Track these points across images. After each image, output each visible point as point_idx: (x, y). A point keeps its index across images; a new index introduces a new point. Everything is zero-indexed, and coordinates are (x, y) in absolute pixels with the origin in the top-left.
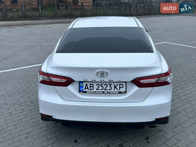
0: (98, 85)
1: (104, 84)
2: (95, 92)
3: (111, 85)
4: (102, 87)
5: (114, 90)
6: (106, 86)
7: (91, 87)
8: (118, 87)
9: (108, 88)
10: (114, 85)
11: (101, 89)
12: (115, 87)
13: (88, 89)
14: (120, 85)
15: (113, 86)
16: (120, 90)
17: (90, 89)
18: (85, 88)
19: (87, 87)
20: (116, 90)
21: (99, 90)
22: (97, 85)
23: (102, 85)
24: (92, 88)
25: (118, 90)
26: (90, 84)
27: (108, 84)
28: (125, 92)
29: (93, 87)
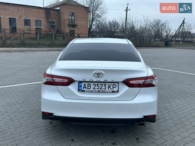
0: (95, 85)
1: (100, 84)
2: (92, 91)
3: (106, 85)
4: (98, 87)
5: (109, 89)
6: (101, 85)
7: (89, 86)
8: (111, 87)
9: (103, 87)
10: (109, 85)
11: (97, 89)
12: (109, 87)
13: (86, 89)
14: (113, 85)
15: (107, 86)
16: (113, 89)
17: (88, 89)
18: (84, 88)
19: (85, 87)
20: (110, 89)
21: (95, 89)
22: (93, 85)
23: (98, 85)
24: (89, 88)
25: (111, 89)
26: (88, 84)
27: (103, 84)
28: (118, 91)
29: (90, 86)
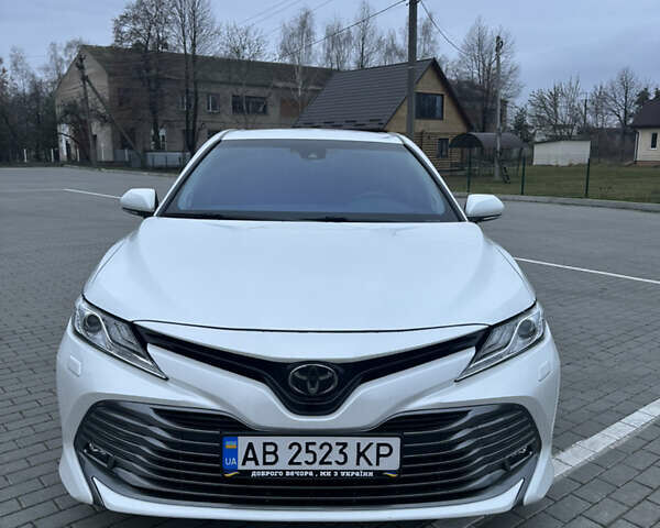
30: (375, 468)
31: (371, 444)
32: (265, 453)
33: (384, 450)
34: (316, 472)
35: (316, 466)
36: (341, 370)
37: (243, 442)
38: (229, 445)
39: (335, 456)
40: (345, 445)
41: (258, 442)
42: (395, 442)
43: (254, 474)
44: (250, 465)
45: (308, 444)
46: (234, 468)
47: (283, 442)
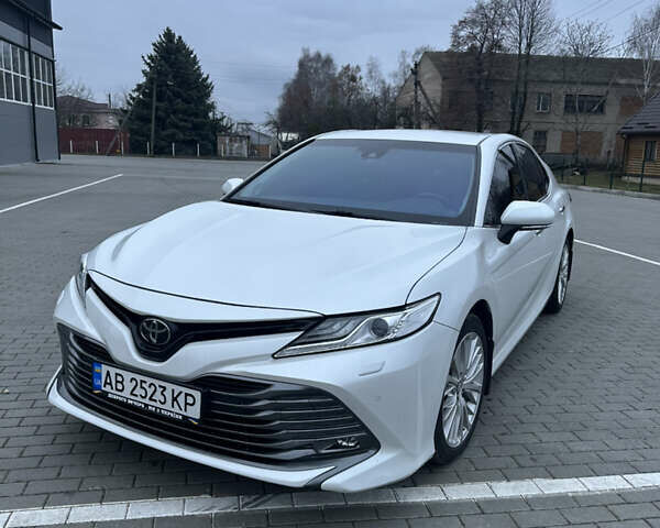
30: (183, 412)
31: (181, 392)
32: (117, 382)
33: (190, 400)
34: (146, 405)
35: (147, 401)
36: (174, 327)
37: (105, 368)
38: (97, 369)
39: (158, 396)
40: (164, 388)
41: (113, 371)
42: (197, 395)
43: (110, 396)
44: (108, 388)
45: (142, 381)
46: (99, 388)
47: (128, 376)
